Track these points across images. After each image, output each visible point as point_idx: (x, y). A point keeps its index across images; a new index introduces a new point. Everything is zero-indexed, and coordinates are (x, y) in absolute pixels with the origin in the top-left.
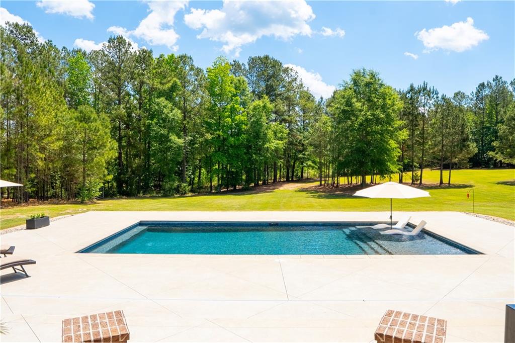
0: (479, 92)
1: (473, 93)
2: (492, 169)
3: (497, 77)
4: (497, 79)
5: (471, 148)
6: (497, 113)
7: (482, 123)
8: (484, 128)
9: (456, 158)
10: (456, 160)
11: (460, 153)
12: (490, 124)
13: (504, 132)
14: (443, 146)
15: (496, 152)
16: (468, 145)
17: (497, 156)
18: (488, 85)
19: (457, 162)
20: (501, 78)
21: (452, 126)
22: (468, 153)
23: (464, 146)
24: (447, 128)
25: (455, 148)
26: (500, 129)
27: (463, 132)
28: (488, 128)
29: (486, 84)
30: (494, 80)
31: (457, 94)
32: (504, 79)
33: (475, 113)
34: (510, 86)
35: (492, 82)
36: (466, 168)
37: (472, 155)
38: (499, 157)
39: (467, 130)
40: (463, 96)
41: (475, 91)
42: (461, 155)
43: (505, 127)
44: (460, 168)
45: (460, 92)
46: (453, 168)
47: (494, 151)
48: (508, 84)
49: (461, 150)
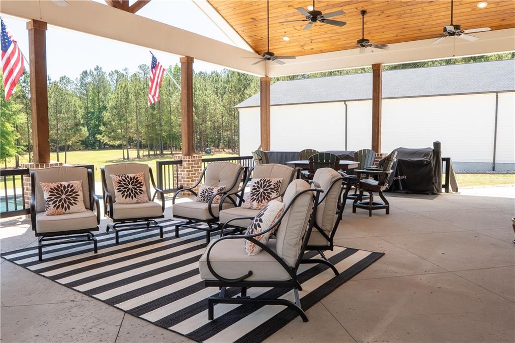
0: (83, 78)
1: (77, 79)
2: (98, 150)
3: (98, 67)
4: (97, 68)
5: (83, 132)
6: (99, 99)
7: (87, 108)
8: (88, 113)
9: (70, 141)
10: (70, 143)
11: (74, 136)
12: (94, 109)
13: (108, 119)
14: (57, 130)
15: (102, 135)
16: (81, 129)
17: (103, 138)
18: (90, 73)
19: (71, 144)
20: (101, 68)
21: (66, 111)
22: (81, 137)
23: (77, 130)
24: (61, 113)
25: (69, 132)
26: (105, 116)
27: (75, 118)
28: (93, 113)
29: (88, 72)
30: (95, 70)
31: (62, 78)
32: (103, 70)
33: (80, 98)
34: (108, 77)
35: (94, 71)
36: (80, 150)
37: (84, 138)
38: (105, 140)
39: (79, 116)
40: (69, 81)
41: (79, 77)
42: (74, 138)
43: (109, 114)
44: (74, 150)
45: (65, 77)
46: (68, 150)
47: (101, 135)
48: (107, 75)
49: (75, 133)
